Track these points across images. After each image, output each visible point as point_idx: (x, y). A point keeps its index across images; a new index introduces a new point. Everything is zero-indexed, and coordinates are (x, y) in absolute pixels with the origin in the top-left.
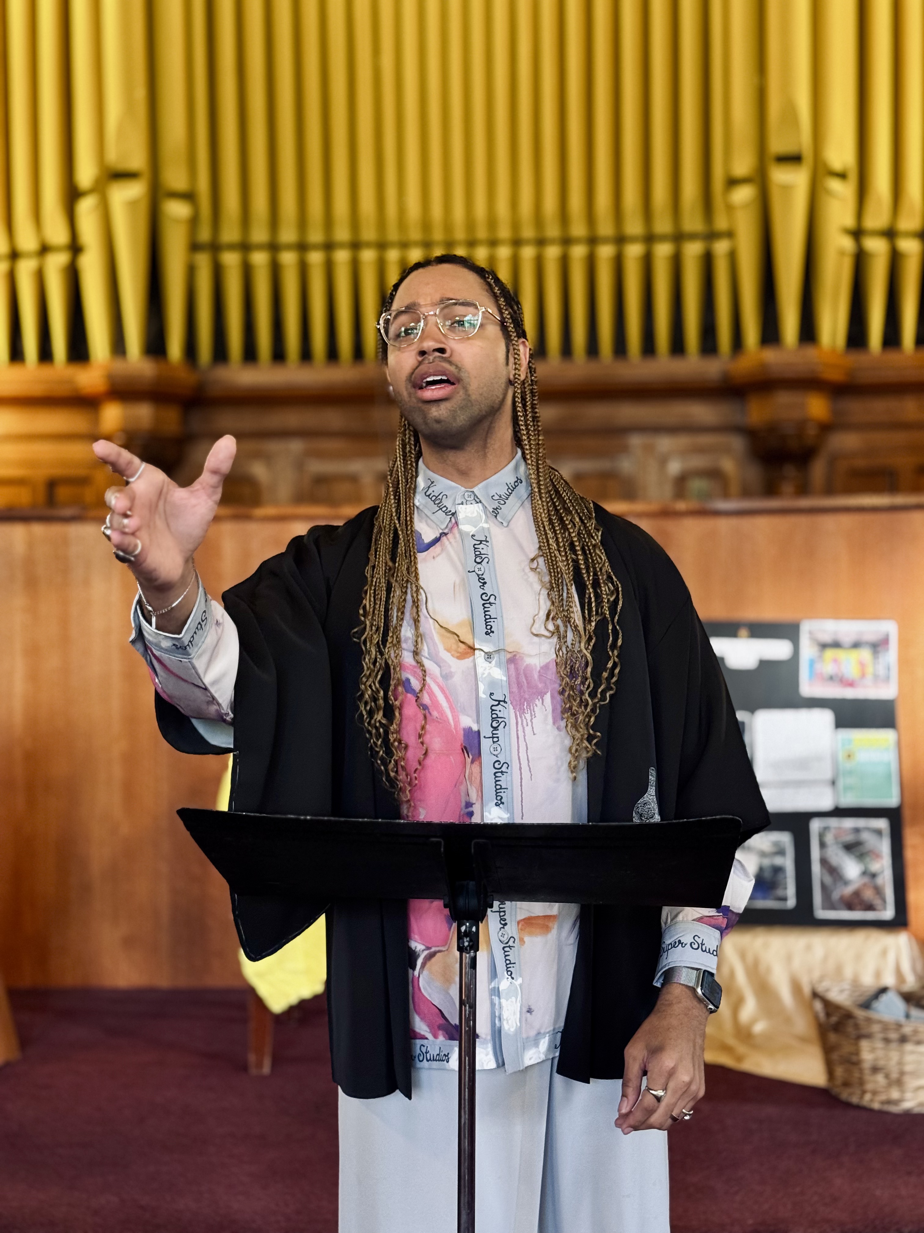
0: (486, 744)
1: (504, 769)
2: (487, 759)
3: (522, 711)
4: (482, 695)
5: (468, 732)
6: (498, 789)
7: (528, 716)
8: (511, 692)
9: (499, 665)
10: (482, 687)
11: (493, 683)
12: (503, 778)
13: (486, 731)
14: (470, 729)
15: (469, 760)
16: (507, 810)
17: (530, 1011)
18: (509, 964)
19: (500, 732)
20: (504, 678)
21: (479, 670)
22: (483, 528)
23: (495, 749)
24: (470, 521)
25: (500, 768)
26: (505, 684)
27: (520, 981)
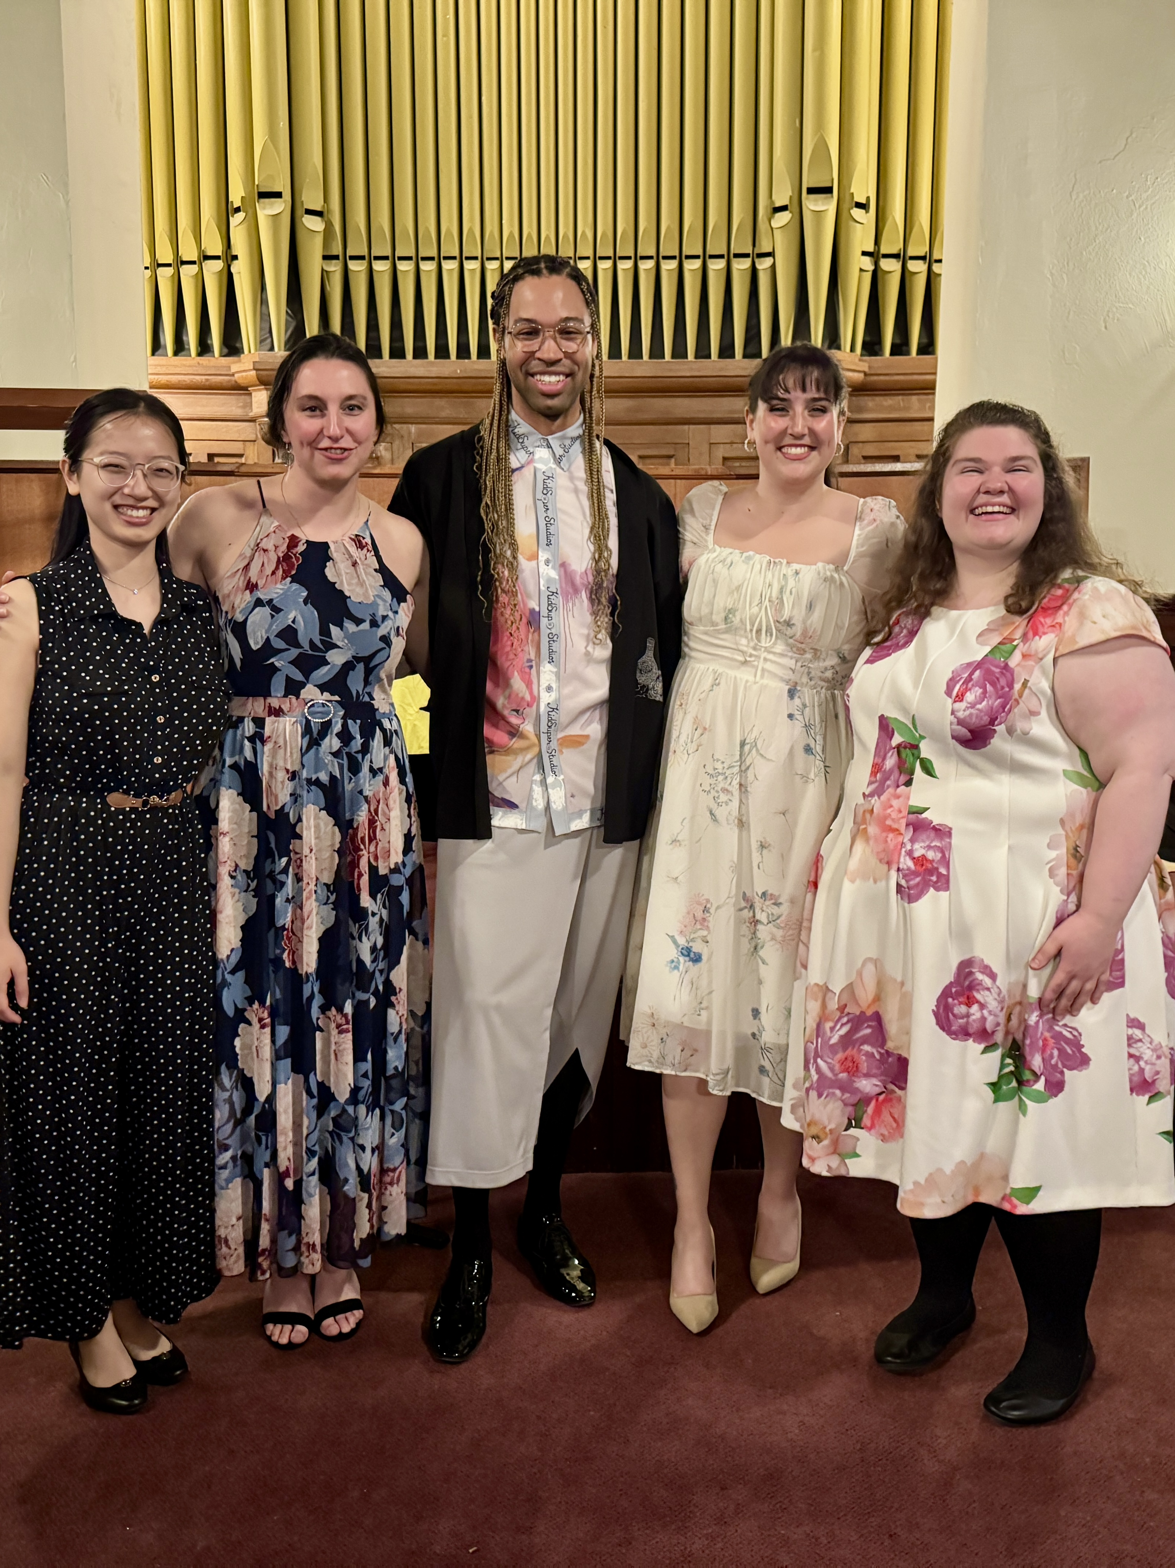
0: (544, 622)
1: (555, 639)
2: (544, 631)
3: (567, 601)
4: (542, 588)
5: (532, 611)
6: (551, 652)
7: (571, 605)
8: (561, 587)
9: (553, 568)
10: (542, 582)
11: (549, 580)
12: (554, 645)
13: (544, 612)
14: (534, 609)
15: (532, 631)
16: (556, 666)
17: (572, 796)
18: (553, 766)
19: (553, 614)
20: (557, 577)
21: (541, 570)
22: (551, 468)
23: (550, 625)
24: (541, 460)
25: (552, 638)
26: (558, 582)
27: (562, 777)
